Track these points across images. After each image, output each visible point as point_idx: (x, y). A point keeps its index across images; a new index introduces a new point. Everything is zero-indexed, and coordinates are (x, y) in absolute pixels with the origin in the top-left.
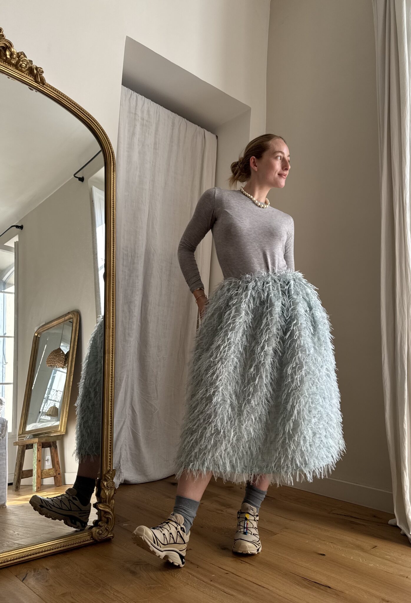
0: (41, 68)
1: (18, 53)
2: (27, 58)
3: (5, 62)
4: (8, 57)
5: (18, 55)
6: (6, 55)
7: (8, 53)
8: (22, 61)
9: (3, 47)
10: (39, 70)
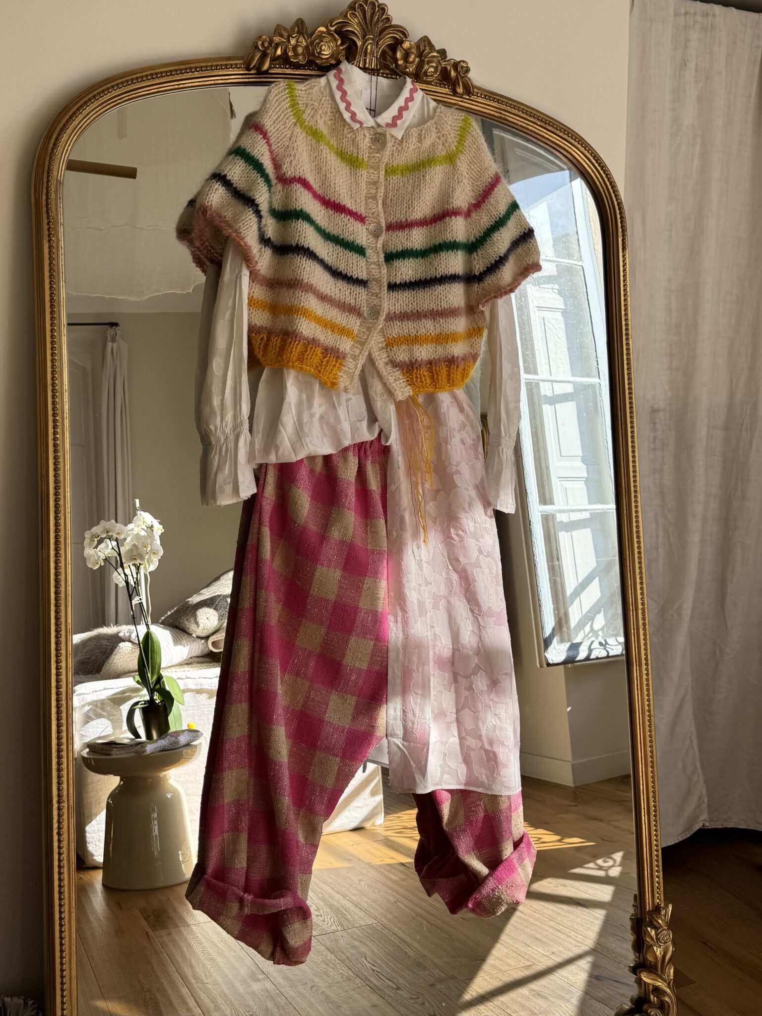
0: (464, 62)
1: (418, 46)
2: (435, 50)
4: (401, 61)
5: (420, 52)
6: (396, 60)
7: (399, 55)
8: (428, 64)
9: (389, 46)
10: (461, 68)
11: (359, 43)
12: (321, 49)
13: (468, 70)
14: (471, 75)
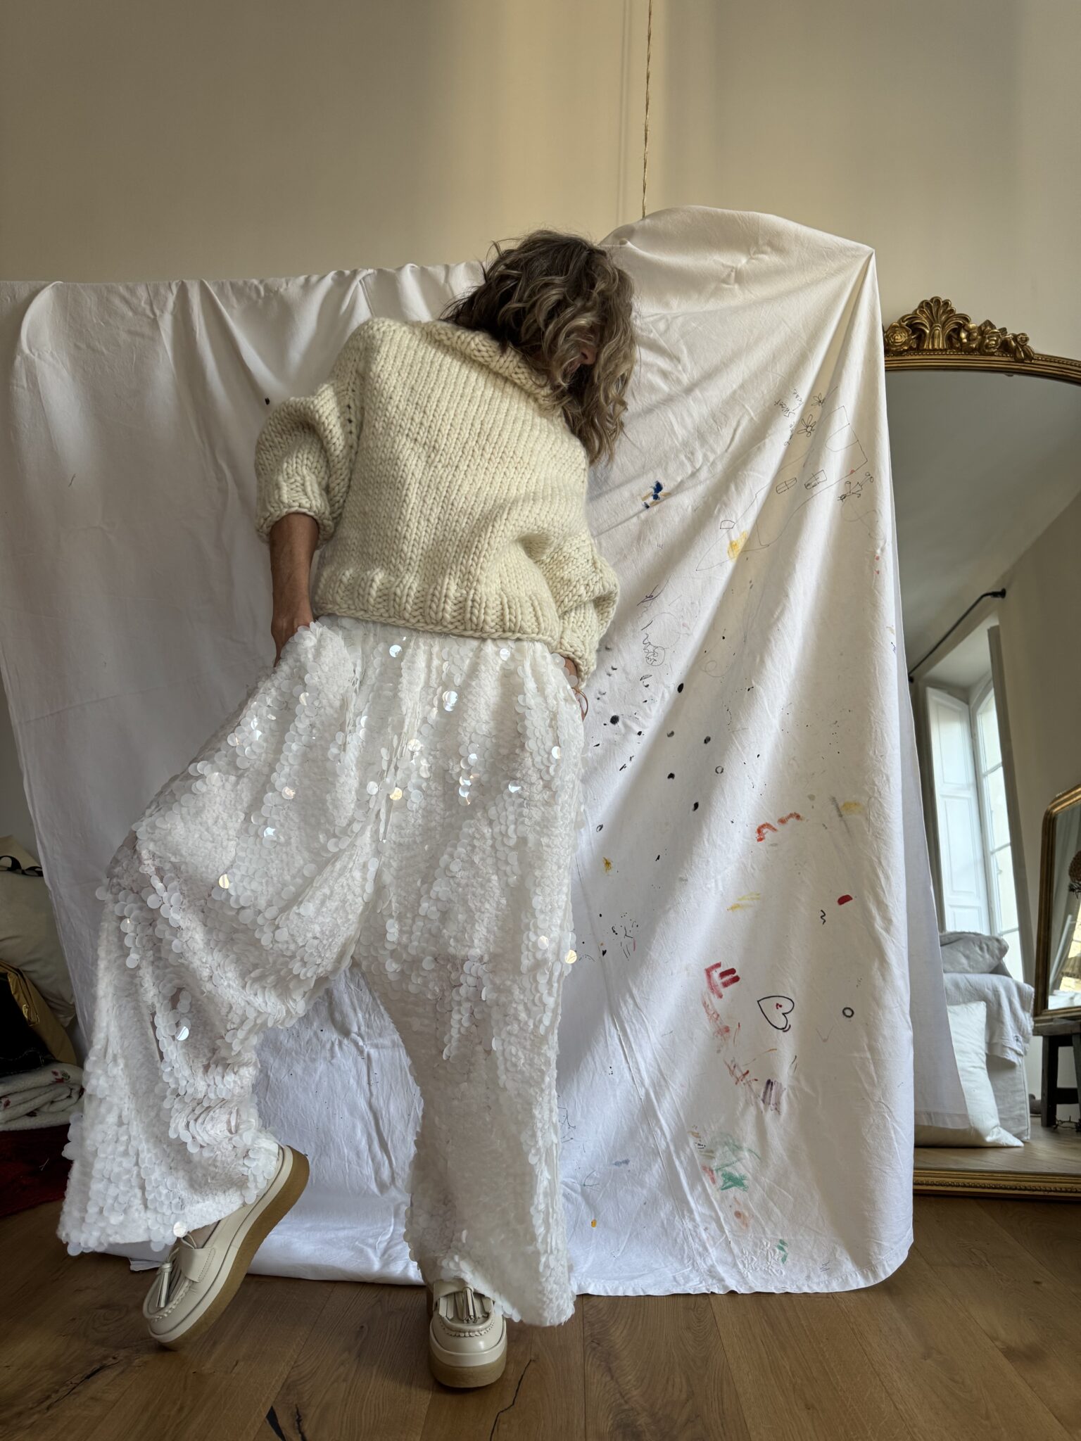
0: (1023, 334)
1: (980, 327)
2: (995, 328)
3: (961, 351)
4: (965, 341)
5: (981, 331)
6: (960, 339)
7: (963, 335)
8: (988, 338)
9: (954, 330)
10: (1021, 340)
11: (928, 332)
12: (894, 339)
13: (1027, 339)
14: (1029, 344)
